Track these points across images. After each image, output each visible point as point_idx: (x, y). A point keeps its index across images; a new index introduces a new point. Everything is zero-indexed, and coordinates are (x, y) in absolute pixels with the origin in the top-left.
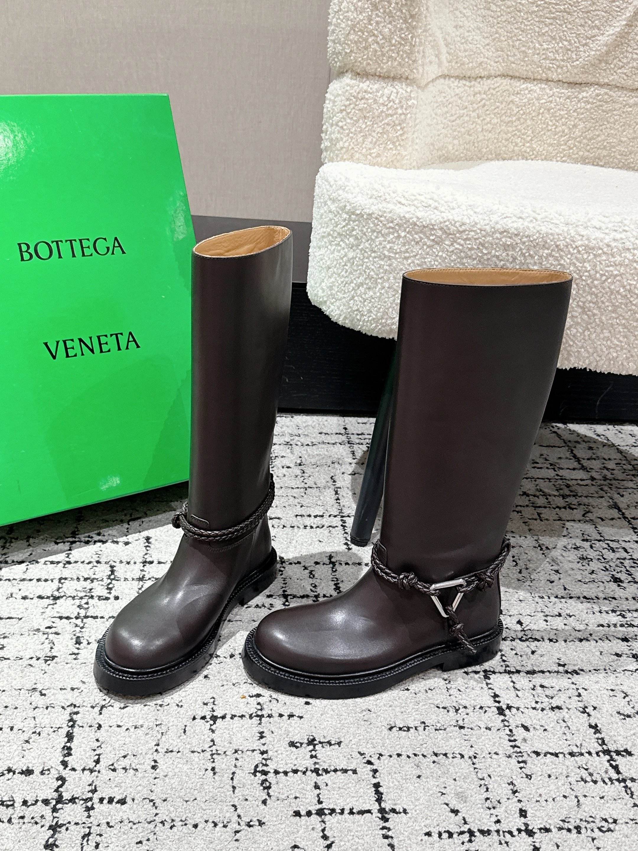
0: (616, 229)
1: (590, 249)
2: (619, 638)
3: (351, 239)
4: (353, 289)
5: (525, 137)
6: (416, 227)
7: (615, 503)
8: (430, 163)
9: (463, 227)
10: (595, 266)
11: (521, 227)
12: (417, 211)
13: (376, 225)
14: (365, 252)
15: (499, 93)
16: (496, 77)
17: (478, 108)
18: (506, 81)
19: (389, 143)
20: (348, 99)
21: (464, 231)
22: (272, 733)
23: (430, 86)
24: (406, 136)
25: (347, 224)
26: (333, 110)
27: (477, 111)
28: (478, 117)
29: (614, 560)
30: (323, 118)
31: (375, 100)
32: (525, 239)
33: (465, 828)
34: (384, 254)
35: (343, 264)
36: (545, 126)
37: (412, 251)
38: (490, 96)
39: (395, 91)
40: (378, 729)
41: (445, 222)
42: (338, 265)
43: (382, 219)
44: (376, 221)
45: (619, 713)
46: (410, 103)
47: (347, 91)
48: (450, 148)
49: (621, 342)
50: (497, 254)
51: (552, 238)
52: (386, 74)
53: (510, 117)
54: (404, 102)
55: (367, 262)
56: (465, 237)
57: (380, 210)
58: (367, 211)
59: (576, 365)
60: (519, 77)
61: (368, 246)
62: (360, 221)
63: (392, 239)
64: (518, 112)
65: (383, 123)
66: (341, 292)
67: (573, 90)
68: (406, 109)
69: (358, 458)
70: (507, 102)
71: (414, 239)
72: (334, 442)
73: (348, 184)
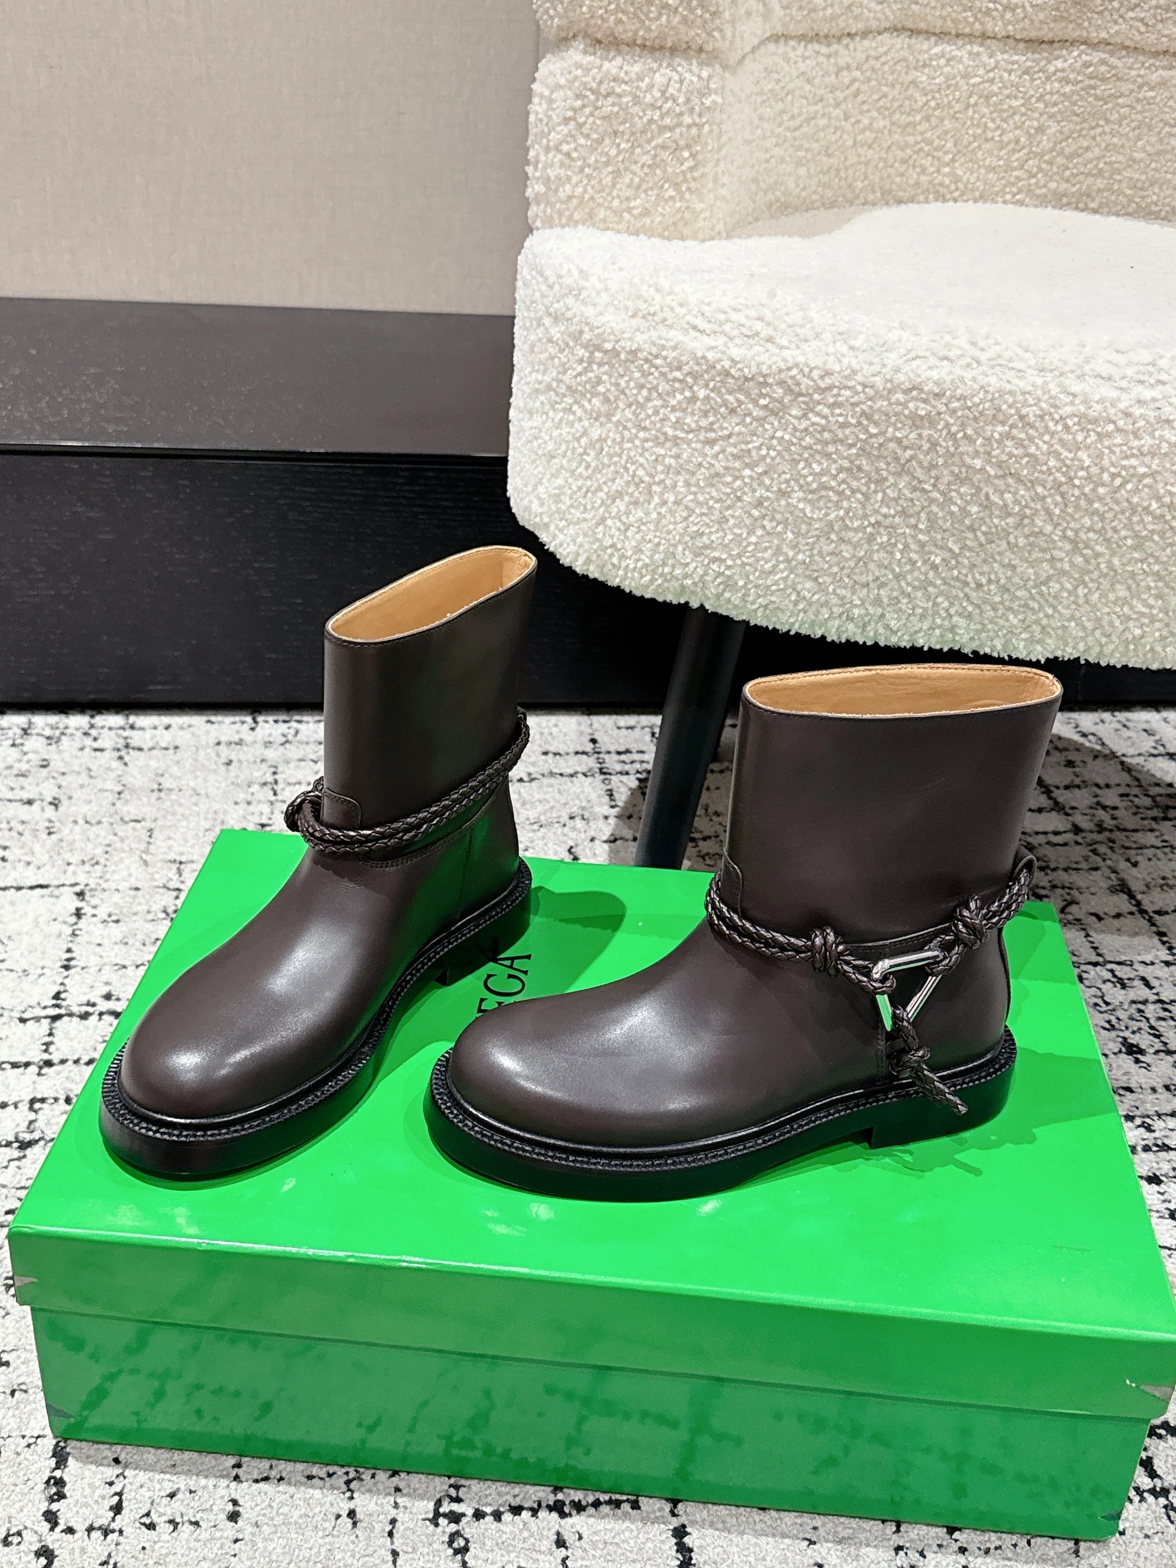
0: (1142, 378)
1: (1090, 422)
3: (596, 401)
4: (603, 503)
5: (940, 154)
6: (730, 380)
7: (1122, 880)
8: (750, 219)
10: (1100, 456)
11: (948, 378)
12: (731, 345)
13: (645, 374)
14: (625, 428)
15: (886, 68)
16: (879, 33)
17: (845, 98)
18: (901, 41)
19: (666, 186)
20: (578, 96)
21: (829, 388)
23: (747, 60)
24: (701, 170)
25: (586, 370)
26: (550, 117)
27: (843, 106)
28: (847, 118)
29: (1126, 1007)
30: (527, 132)
31: (635, 97)
32: (956, 404)
34: (665, 434)
35: (581, 450)
36: (979, 131)
37: (722, 428)
38: (869, 73)
39: (676, 77)
41: (789, 369)
42: (569, 453)
43: (659, 362)
44: (646, 367)
46: (708, 102)
47: (576, 78)
48: (791, 185)
49: (1151, 607)
50: (898, 435)
51: (1011, 401)
52: (657, 42)
53: (909, 114)
54: (695, 100)
55: (629, 449)
56: (831, 400)
57: (654, 344)
58: (627, 344)
59: (1059, 654)
60: (927, 32)
61: (630, 416)
62: (612, 366)
63: (679, 402)
64: (925, 104)
65: (653, 144)
66: (577, 508)
67: (1036, 56)
68: (700, 115)
69: (620, 804)
70: (902, 84)
71: (725, 403)
72: (571, 771)
73: (586, 284)
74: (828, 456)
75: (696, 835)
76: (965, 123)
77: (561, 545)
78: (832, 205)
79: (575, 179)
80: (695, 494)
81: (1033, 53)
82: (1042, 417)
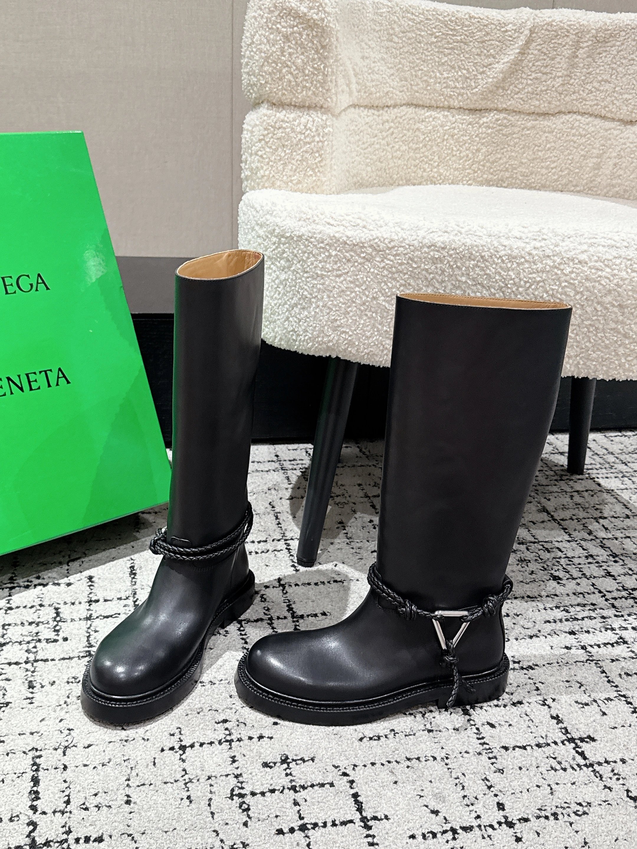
0: (535, 238)
1: (513, 258)
2: (566, 632)
3: (282, 262)
4: (287, 310)
5: (432, 162)
6: (347, 246)
7: (544, 507)
8: (347, 189)
9: (392, 244)
10: (519, 273)
11: (448, 240)
12: (346, 230)
13: (306, 246)
14: (297, 273)
15: (405, 122)
16: (401, 106)
17: (387, 136)
18: (411, 110)
19: (308, 170)
20: (265, 129)
21: (393, 247)
22: (244, 756)
23: (342, 114)
24: (324, 162)
25: (277, 248)
26: (252, 140)
27: (386, 139)
28: (388, 145)
29: (550, 560)
30: (241, 148)
31: (292, 129)
32: (452, 252)
33: (447, 827)
34: (317, 273)
35: (276, 286)
36: (450, 152)
37: (344, 269)
38: (397, 124)
39: (311, 119)
40: (349, 742)
41: (374, 239)
42: (270, 288)
43: (313, 240)
44: (306, 243)
45: (577, 702)
46: (326, 131)
47: (264, 121)
48: (364, 175)
50: (426, 267)
51: (477, 249)
52: (301, 103)
53: (417, 144)
54: (320, 130)
55: (300, 283)
57: (310, 232)
58: (297, 233)
60: (423, 106)
61: (299, 267)
62: (290, 244)
63: (323, 258)
64: (424, 139)
65: (302, 150)
66: (274, 314)
68: (323, 137)
69: (294, 483)
70: (413, 130)
71: (345, 257)
72: (267, 469)
73: (275, 208)
74: (395, 279)
75: (333, 495)
77: (267, 334)
79: (265, 168)
80: (332, 301)
81: (473, 115)
82: (491, 257)
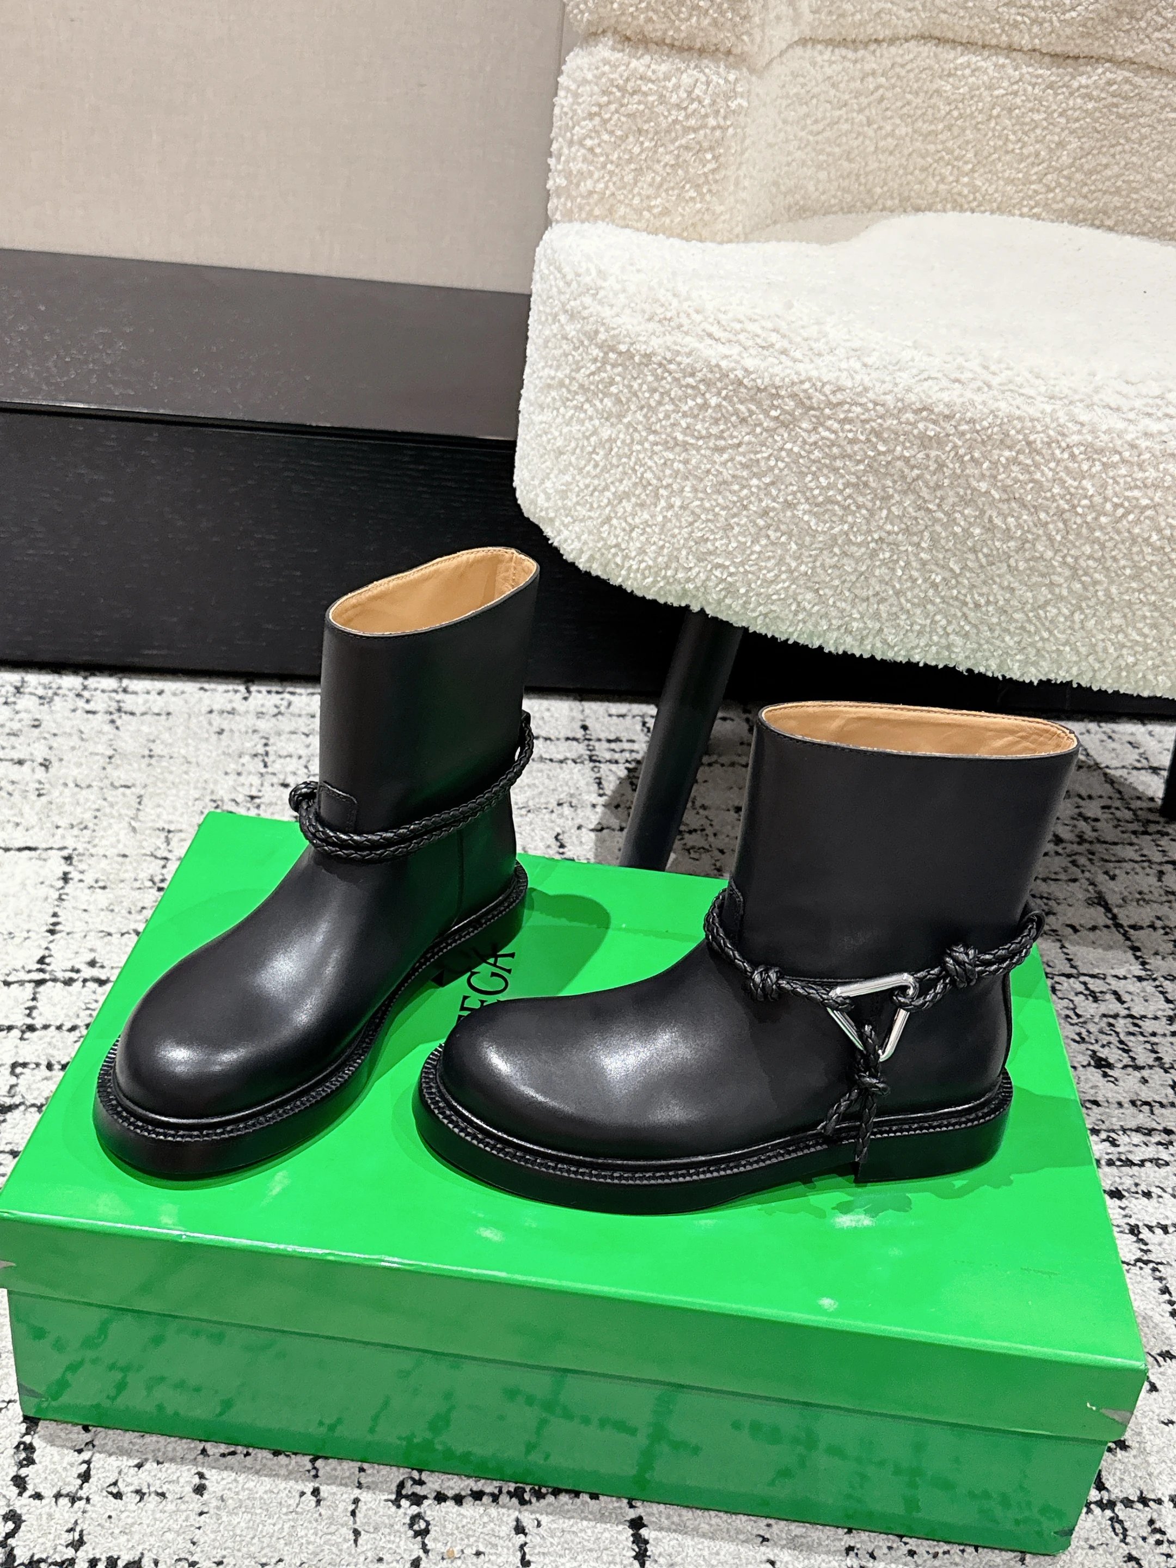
1: (1096, 452)
3: (608, 402)
4: (609, 503)
5: (961, 163)
6: (743, 390)
7: (1099, 893)
8: (769, 221)
10: (1104, 486)
11: (959, 401)
12: (745, 355)
13: (659, 379)
14: (636, 430)
15: (912, 75)
16: (907, 40)
17: (869, 104)
18: (928, 49)
19: (688, 186)
20: (604, 93)
21: (841, 404)
23: (774, 64)
24: (723, 172)
25: (599, 370)
26: (575, 111)
27: (867, 112)
28: (869, 124)
30: (551, 125)
31: (661, 96)
32: (964, 427)
34: (675, 438)
35: (590, 449)
36: (1000, 143)
37: (732, 437)
38: (893, 81)
39: (703, 79)
41: (802, 382)
42: (578, 451)
43: (672, 367)
44: (659, 371)
46: (733, 105)
47: (604, 74)
48: (811, 188)
49: (1146, 636)
50: (907, 454)
51: (1019, 426)
52: (686, 42)
53: (931, 123)
54: (721, 103)
55: (639, 452)
56: (842, 416)
57: (668, 349)
58: (642, 348)
59: (1052, 676)
60: (954, 41)
61: (641, 418)
62: (626, 368)
63: (691, 408)
64: (949, 113)
65: (677, 144)
66: (584, 505)
67: (1061, 70)
68: (725, 118)
69: (609, 792)
70: (926, 92)
71: (736, 412)
72: (561, 757)
73: (604, 284)
74: (835, 470)
75: (682, 828)
76: (985, 135)
77: (566, 540)
78: (850, 210)
79: (596, 175)
80: (702, 500)
81: (1058, 67)
82: (1049, 444)
